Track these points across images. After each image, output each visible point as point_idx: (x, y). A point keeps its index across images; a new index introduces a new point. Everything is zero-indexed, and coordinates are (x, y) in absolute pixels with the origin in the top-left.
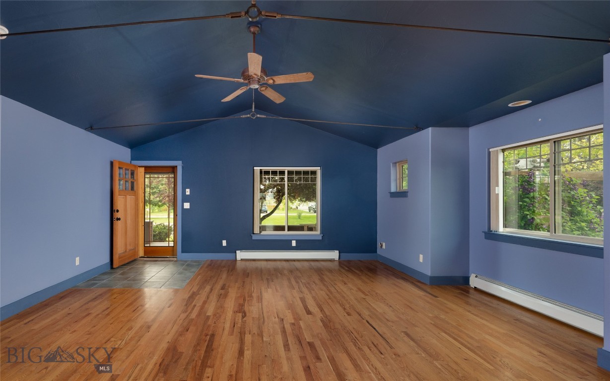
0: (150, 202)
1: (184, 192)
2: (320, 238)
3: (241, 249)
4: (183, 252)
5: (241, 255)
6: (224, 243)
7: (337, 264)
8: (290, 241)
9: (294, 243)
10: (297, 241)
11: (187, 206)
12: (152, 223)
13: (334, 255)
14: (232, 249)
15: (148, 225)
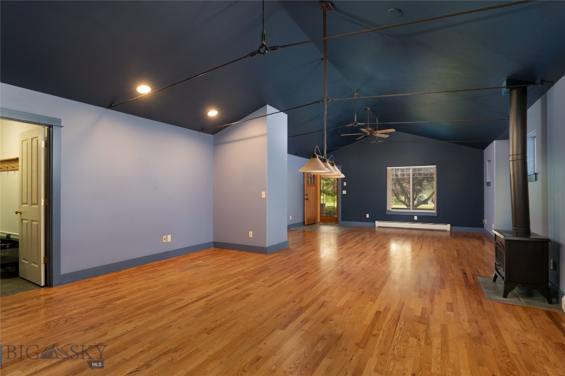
0: (324, 192)
1: (343, 184)
2: (436, 215)
3: (379, 220)
4: (342, 220)
5: (378, 224)
6: (368, 216)
7: (449, 234)
8: (413, 216)
9: (416, 218)
10: (418, 217)
11: (344, 192)
12: (325, 204)
13: (447, 227)
14: (373, 220)
15: (323, 205)
